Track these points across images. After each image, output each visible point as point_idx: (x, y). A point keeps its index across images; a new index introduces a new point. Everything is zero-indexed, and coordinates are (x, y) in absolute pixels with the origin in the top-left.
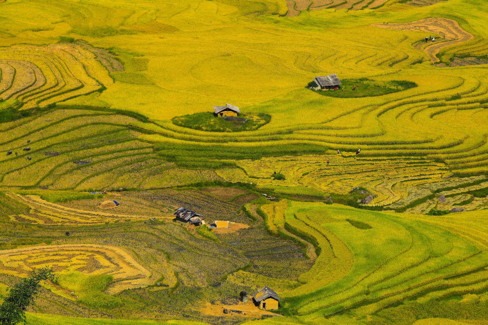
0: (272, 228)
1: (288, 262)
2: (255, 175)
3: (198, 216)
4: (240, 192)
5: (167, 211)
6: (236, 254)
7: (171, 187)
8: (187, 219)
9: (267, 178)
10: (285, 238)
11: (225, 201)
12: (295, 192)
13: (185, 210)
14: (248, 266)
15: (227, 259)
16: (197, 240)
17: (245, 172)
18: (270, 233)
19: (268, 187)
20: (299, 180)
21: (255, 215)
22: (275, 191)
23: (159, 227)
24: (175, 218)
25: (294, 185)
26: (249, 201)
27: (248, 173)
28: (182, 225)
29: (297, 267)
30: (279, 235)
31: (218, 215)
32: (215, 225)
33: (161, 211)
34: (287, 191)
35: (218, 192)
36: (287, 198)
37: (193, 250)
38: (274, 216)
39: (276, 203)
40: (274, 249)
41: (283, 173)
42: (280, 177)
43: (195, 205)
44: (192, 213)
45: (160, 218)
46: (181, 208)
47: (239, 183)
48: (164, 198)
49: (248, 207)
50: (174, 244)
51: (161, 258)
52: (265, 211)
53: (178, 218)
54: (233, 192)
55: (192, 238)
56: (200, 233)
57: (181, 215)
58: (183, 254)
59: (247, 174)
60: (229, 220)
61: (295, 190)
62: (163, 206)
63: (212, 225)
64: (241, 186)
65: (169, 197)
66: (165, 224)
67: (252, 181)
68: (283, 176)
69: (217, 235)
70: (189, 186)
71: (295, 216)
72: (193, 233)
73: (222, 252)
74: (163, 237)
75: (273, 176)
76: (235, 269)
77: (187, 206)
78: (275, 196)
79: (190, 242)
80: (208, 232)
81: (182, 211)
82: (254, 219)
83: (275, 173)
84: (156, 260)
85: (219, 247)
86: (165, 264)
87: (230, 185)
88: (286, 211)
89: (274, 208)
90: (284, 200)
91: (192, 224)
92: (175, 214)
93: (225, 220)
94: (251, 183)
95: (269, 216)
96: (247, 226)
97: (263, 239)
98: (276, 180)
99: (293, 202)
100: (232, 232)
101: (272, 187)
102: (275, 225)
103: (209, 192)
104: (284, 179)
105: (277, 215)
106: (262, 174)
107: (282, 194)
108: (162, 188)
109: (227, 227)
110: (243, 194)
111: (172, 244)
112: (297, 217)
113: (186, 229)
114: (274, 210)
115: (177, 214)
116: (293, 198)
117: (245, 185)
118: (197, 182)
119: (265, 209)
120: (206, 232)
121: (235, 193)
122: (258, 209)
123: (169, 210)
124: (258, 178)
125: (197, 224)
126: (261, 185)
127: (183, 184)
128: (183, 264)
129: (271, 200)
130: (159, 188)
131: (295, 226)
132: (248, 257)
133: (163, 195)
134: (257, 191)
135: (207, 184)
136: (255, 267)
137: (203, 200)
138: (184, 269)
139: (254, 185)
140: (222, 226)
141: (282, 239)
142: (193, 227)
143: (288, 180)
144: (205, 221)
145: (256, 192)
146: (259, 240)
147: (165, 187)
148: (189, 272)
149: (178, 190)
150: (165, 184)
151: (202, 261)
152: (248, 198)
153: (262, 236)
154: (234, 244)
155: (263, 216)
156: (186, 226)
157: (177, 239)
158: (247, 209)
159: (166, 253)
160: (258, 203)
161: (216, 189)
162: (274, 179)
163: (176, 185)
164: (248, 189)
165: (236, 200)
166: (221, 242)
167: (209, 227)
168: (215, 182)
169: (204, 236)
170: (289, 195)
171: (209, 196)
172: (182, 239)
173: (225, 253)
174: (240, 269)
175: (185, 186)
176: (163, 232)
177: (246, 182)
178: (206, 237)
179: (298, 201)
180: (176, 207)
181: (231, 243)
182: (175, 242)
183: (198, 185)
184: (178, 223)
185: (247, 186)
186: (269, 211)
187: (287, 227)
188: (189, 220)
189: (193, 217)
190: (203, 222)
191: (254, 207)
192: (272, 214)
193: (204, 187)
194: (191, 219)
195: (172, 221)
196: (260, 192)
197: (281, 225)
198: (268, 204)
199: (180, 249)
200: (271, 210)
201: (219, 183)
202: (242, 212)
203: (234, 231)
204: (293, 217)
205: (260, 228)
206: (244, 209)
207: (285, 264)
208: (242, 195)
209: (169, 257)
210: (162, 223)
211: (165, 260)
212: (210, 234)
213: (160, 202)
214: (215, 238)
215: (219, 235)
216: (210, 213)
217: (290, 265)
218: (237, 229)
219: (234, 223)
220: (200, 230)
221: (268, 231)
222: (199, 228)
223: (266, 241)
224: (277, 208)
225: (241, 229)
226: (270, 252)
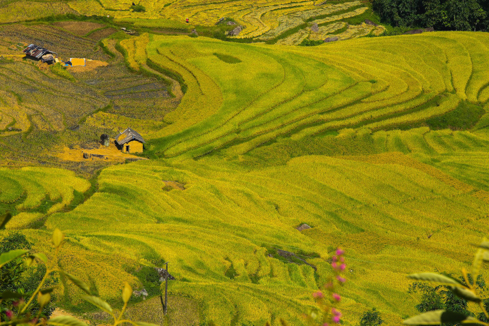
0: (133, 64)
1: (152, 101)
2: (112, 7)
3: (51, 53)
4: (97, 26)
5: (15, 48)
6: (95, 94)
7: (19, 22)
8: (38, 56)
9: (126, 10)
10: (148, 75)
11: (80, 36)
12: (157, 25)
13: (35, 46)
14: (109, 107)
15: (85, 99)
16: (50, 79)
17: (101, 4)
18: (131, 70)
19: (127, 20)
20: (160, 12)
21: (114, 51)
22: (134, 24)
23: (8, 66)
24: (25, 55)
25: (155, 18)
26: (106, 36)
27: (104, 5)
28: (33, 63)
29: (162, 106)
30: (142, 73)
31: (73, 52)
32: (70, 63)
33: (9, 49)
34: (148, 24)
35: (72, 26)
36: (148, 32)
37: (47, 91)
38: (134, 52)
39: (137, 38)
40: (136, 87)
41: (142, 4)
42: (140, 9)
43: (46, 42)
44: (44, 51)
45: (9, 56)
46: (31, 45)
47: (95, 16)
48: (11, 35)
49: (105, 42)
50: (25, 84)
51: (12, 100)
52: (125, 47)
53: (28, 56)
54: (88, 27)
55: (45, 77)
56: (53, 72)
57: (31, 52)
58: (36, 95)
59: (103, 7)
60: (85, 57)
61: (156, 22)
62: (10, 43)
63: (66, 63)
64: (97, 19)
65: (17, 33)
66: (14, 63)
67: (109, 14)
68: (143, 7)
69: (73, 74)
70: (39, 20)
71: (158, 51)
72: (46, 72)
73: (80, 92)
74: (13, 76)
75: (132, 8)
76: (93, 110)
77: (38, 43)
78: (135, 30)
79: (43, 82)
80: (63, 71)
81: (32, 48)
82: (113, 55)
83: (133, 4)
84: (5, 102)
85: (76, 86)
86: (16, 107)
87: (85, 18)
88: (147, 47)
89: (135, 42)
90: (144, 34)
91: (44, 62)
92: (25, 51)
93: (80, 58)
94: (108, 16)
95: (130, 52)
96: (105, 64)
97: (123, 78)
98: (135, 12)
99: (155, 36)
100: (89, 70)
101: (131, 20)
102: (136, 61)
103: (62, 26)
104: (144, 11)
105: (138, 51)
106: (120, 6)
107: (143, 27)
108: (8, 23)
109: (83, 64)
110: (99, 28)
111: (23, 85)
112: (161, 52)
113: (37, 68)
114: (135, 45)
115: (27, 51)
116: (155, 32)
117: (101, 18)
118: (48, 15)
119: (124, 44)
120: (61, 71)
121: (90, 28)
122: (116, 44)
123: (17, 47)
124: (116, 10)
125: (50, 62)
126: (118, 18)
127: (32, 18)
128: (37, 107)
129: (131, 34)
130: (6, 23)
131: (158, 62)
132: (108, 96)
133: (9, 30)
134: (115, 25)
135: (59, 18)
136: (117, 107)
137: (55, 36)
138: (38, 112)
139: (111, 18)
140: (78, 63)
141: (143, 76)
142: (45, 65)
143: (148, 12)
144: (59, 58)
145: (113, 26)
146: (119, 78)
147: (12, 21)
148: (44, 114)
149: (27, 24)
150: (11, 18)
151: (57, 102)
152: (105, 33)
153: (123, 74)
154: (92, 83)
155: (123, 52)
156: (38, 65)
157: (28, 79)
158: (105, 45)
159: (17, 95)
160: (117, 38)
161: (69, 24)
162: (133, 11)
163: (24, 20)
164: (104, 23)
165: (92, 35)
166: (77, 81)
167: (64, 65)
168: (68, 15)
169: (58, 75)
170: (150, 28)
171: (62, 31)
172: (34, 79)
173: (83, 93)
174: (99, 110)
175: (35, 20)
176: (13, 72)
177: (102, 15)
178: (61, 76)
179: (161, 34)
180: (26, 44)
181: (89, 82)
182: (26, 82)
183: (49, 19)
184: (28, 61)
185: (103, 19)
186: (129, 46)
187: (149, 63)
188: (41, 58)
189: (45, 54)
190: (57, 60)
191: (113, 42)
192: (133, 49)
193: (56, 21)
194: (43, 57)
195: (21, 60)
196: (119, 26)
197: (143, 62)
198: (128, 38)
199: (33, 90)
200: (131, 45)
201: (72, 17)
202: (99, 48)
203: (91, 69)
204: (155, 53)
205: (119, 65)
206: (101, 45)
207: (150, 103)
208: (98, 30)
209: (20, 99)
210: (11, 62)
211: (16, 103)
212: (65, 73)
213: (7, 39)
214: (71, 77)
215: (74, 73)
216: (64, 50)
217: (155, 104)
218: (95, 67)
219: (91, 60)
220: (54, 68)
221: (129, 68)
222: (53, 67)
223: (127, 79)
224: (138, 43)
225: (99, 67)
226: (132, 91)
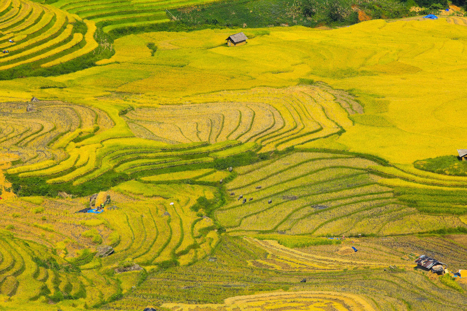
3: (441, 264)
5: (408, 258)
7: (413, 234)
8: (429, 267)
13: (426, 257)
16: (439, 289)
23: (400, 275)
24: (417, 265)
28: (423, 273)
31: (463, 264)
32: (459, 275)
33: (402, 259)
35: (462, 239)
37: (435, 300)
43: (437, 253)
44: (434, 262)
45: (401, 266)
46: (423, 256)
48: (404, 245)
50: (415, 293)
51: (402, 307)
53: (419, 266)
55: (435, 287)
56: (443, 283)
57: (423, 263)
58: (425, 304)
62: (403, 253)
63: (455, 274)
65: (410, 244)
66: (405, 272)
69: (462, 285)
70: (431, 232)
72: (435, 282)
74: (404, 285)
77: (429, 254)
79: (432, 292)
80: (452, 282)
81: (423, 259)
84: (396, 310)
85: (464, 297)
91: (434, 273)
92: (416, 262)
103: (453, 239)
108: (402, 235)
111: (413, 293)
113: (427, 278)
115: (418, 261)
118: (440, 228)
120: (450, 282)
125: (439, 273)
127: (425, 230)
130: (400, 235)
133: (403, 242)
135: (450, 231)
137: (446, 248)
142: (435, 275)
144: (448, 269)
147: (406, 233)
149: (420, 236)
150: (405, 230)
156: (428, 275)
157: (418, 288)
159: (407, 303)
161: (460, 237)
163: (418, 232)
166: (465, 292)
167: (453, 276)
168: (459, 229)
169: (447, 285)
171: (452, 243)
172: (423, 288)
175: (427, 232)
176: (404, 281)
178: (450, 287)
180: (418, 255)
182: (416, 291)
183: (441, 232)
184: (419, 271)
188: (431, 269)
189: (435, 265)
190: (446, 271)
193: (447, 234)
194: (433, 267)
195: (413, 269)
199: (422, 299)
201: (463, 230)
209: (410, 307)
210: (403, 271)
211: (406, 310)
212: (454, 284)
213: (400, 249)
214: (459, 287)
215: (463, 284)
216: (453, 261)
220: (444, 279)
222: (442, 277)
